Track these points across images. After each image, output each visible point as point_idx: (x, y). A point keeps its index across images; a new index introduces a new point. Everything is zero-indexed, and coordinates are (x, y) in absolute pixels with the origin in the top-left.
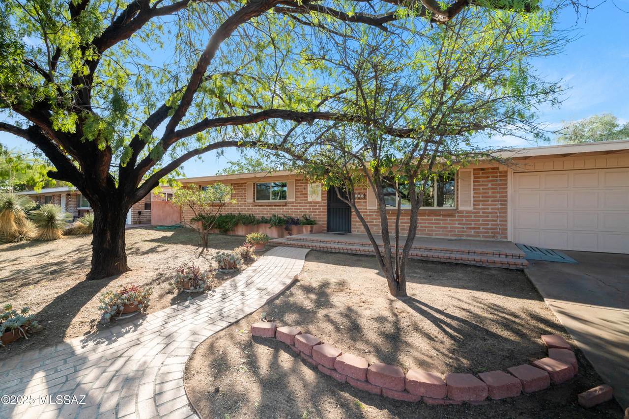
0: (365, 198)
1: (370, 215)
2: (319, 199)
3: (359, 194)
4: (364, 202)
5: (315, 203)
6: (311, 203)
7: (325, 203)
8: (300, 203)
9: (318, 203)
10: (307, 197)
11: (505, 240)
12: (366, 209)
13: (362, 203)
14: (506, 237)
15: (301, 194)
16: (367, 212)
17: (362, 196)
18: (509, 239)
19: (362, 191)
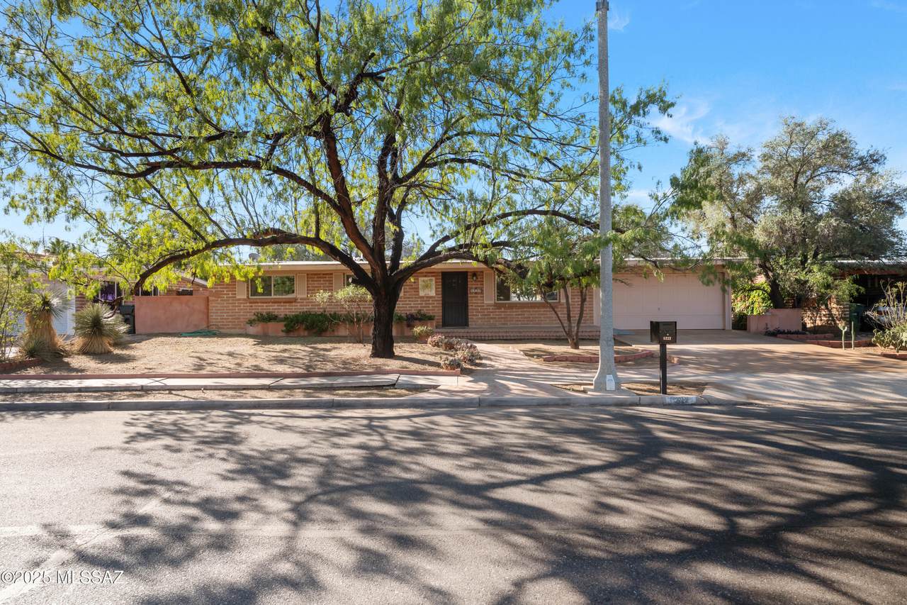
0: (482, 293)
1: (487, 309)
2: (433, 293)
3: (476, 288)
4: (481, 297)
5: (427, 297)
6: (423, 297)
7: (440, 297)
8: (409, 298)
9: (431, 297)
10: (418, 292)
11: (591, 325)
12: (483, 303)
13: (479, 298)
14: (593, 323)
15: (410, 289)
16: (483, 306)
17: (479, 291)
18: (595, 324)
19: (479, 286)
